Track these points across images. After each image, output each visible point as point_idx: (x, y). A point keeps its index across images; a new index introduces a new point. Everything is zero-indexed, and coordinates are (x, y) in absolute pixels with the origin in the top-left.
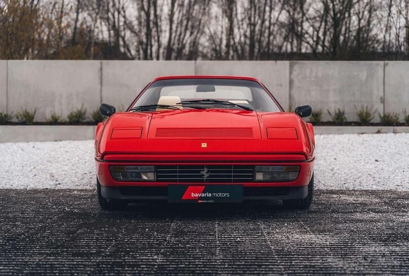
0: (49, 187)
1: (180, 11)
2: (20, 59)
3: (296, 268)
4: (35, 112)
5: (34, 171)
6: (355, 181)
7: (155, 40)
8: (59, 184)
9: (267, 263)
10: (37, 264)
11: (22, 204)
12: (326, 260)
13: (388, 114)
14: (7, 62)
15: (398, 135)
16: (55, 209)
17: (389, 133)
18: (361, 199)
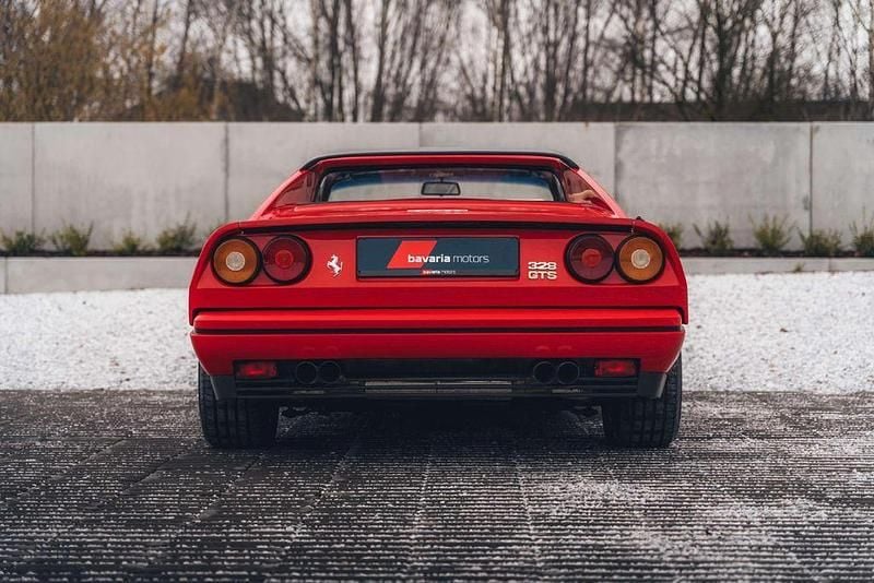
0: (105, 386)
1: (399, 18)
2: (65, 120)
3: (564, 550)
4: (91, 230)
5: (79, 351)
6: (732, 372)
7: (349, 79)
8: (128, 380)
9: (510, 541)
10: (52, 543)
11: (46, 422)
12: (630, 534)
13: (818, 233)
14: (33, 128)
15: (836, 276)
16: (109, 432)
17: (820, 271)
18: (734, 411)
